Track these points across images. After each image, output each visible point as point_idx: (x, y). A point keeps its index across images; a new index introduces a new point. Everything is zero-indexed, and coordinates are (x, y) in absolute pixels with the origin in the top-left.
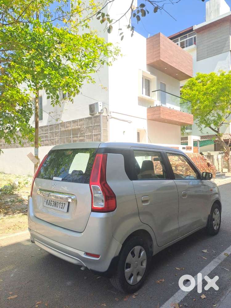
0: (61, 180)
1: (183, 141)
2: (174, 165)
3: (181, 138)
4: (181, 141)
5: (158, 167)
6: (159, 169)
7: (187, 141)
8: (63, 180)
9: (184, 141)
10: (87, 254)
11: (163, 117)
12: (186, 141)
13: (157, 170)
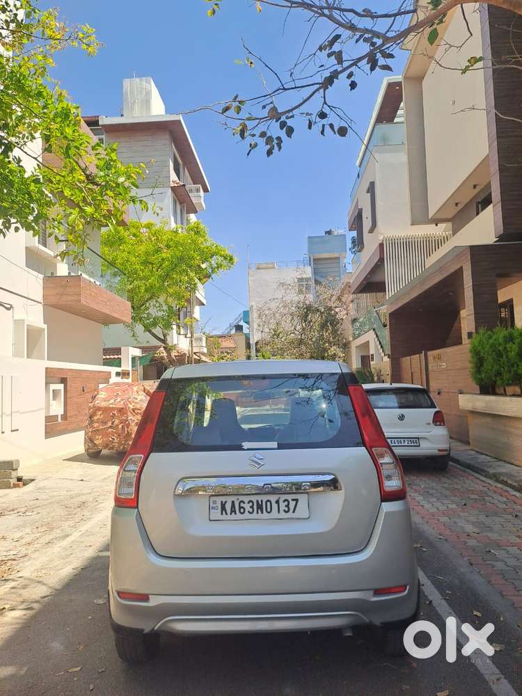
0: (276, 446)
1: (108, 357)
2: (139, 411)
3: (104, 350)
4: (104, 357)
5: (98, 419)
6: (102, 422)
7: (120, 356)
8: (280, 447)
9: (112, 357)
10: (377, 592)
11: (85, 303)
12: (116, 357)
13: (96, 425)
